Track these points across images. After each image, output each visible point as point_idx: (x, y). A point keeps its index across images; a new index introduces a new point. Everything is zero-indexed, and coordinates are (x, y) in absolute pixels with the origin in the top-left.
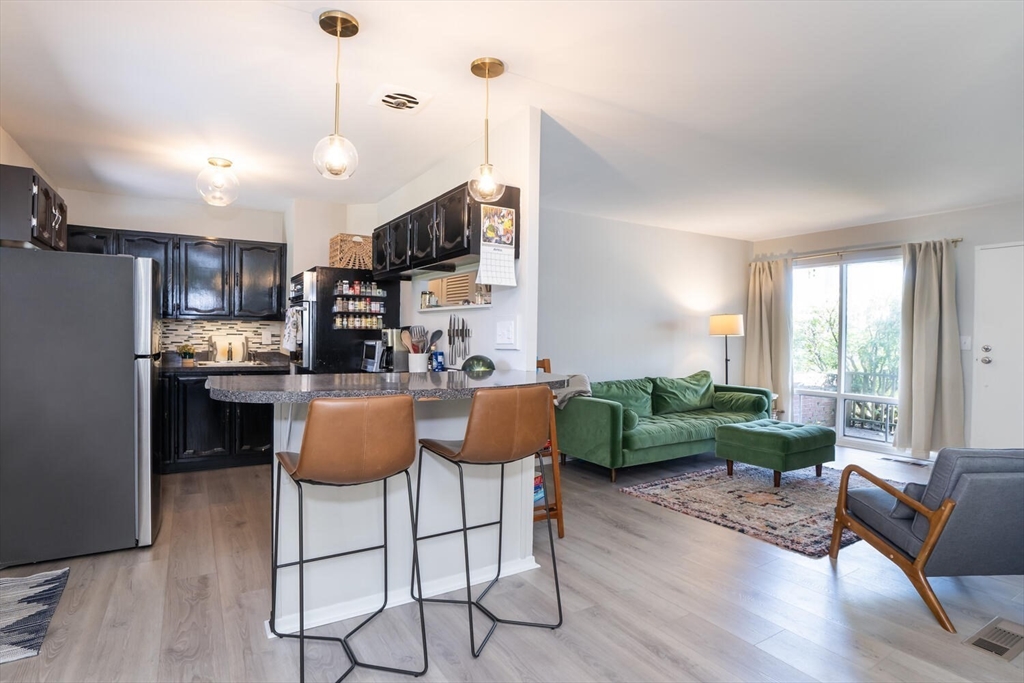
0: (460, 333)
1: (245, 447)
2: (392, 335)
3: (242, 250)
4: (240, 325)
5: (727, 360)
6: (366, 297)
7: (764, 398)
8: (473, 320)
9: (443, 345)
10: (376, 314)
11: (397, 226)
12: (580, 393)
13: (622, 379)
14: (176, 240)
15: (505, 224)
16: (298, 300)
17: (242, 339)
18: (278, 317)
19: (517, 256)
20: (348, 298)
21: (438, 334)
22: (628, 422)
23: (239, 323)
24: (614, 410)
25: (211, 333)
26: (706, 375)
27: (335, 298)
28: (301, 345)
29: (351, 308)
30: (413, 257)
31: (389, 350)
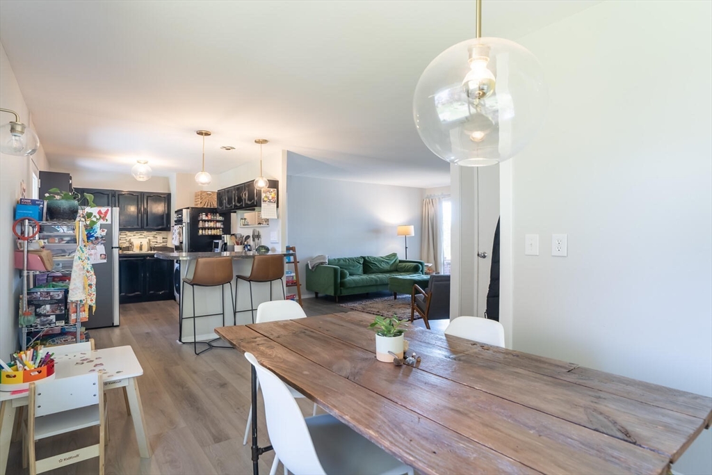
0: (257, 236)
1: (151, 292)
2: (227, 238)
3: (148, 197)
4: (145, 233)
5: (406, 248)
6: (214, 221)
7: (420, 265)
8: (262, 231)
9: (251, 242)
10: (219, 228)
11: (227, 191)
12: (322, 263)
13: (347, 257)
14: (113, 193)
15: (272, 195)
16: (179, 221)
17: (147, 240)
18: (167, 228)
19: (278, 207)
20: (205, 221)
21: (248, 237)
22: (343, 275)
23: (145, 232)
24: (335, 270)
25: (130, 237)
26: (395, 255)
27: (199, 221)
28: (182, 243)
29: (207, 225)
30: (235, 206)
31: (226, 244)
